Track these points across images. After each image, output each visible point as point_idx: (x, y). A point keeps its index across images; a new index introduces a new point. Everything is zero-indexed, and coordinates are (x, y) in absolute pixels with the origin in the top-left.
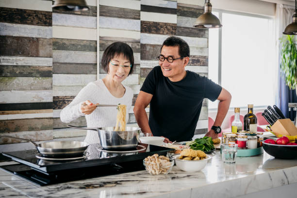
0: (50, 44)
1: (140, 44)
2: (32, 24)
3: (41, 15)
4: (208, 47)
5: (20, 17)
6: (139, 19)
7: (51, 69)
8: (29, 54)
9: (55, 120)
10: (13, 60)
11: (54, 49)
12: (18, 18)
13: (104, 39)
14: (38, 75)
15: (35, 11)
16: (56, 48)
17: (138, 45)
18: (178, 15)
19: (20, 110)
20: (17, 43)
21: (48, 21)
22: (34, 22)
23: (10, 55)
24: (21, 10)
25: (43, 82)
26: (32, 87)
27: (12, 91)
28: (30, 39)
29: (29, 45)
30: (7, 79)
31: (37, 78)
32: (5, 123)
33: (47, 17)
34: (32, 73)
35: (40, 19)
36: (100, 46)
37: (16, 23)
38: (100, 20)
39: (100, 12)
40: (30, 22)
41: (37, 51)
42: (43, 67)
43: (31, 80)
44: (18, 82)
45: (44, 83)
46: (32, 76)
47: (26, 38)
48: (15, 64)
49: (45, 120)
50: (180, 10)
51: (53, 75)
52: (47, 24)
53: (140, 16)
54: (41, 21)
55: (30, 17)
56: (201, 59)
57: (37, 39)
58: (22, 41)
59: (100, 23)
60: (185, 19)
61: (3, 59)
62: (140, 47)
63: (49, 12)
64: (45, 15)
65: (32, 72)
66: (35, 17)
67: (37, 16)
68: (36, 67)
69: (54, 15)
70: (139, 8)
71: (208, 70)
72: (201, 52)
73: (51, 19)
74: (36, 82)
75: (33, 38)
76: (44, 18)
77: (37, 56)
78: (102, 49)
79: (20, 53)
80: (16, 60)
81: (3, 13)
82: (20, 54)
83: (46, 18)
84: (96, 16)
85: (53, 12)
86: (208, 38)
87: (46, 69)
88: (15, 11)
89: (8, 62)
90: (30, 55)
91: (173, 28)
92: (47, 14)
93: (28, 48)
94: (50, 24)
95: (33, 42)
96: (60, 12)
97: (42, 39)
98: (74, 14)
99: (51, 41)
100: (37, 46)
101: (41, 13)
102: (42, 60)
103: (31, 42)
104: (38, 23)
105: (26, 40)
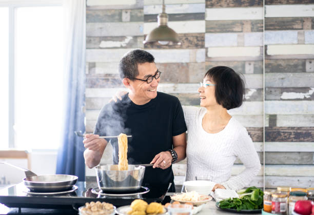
0: (202, 69)
2: (181, 48)
3: (192, 38)
8: (177, 80)
10: (160, 87)
13: (271, 58)
14: (188, 103)
15: (185, 35)
20: (165, 69)
21: (200, 43)
22: (184, 46)
28: (180, 65)
33: (199, 39)
35: (190, 42)
36: (266, 67)
37: (164, 48)
39: (266, 26)
40: (179, 46)
41: (187, 77)
42: (194, 94)
47: (174, 64)
52: (199, 47)
54: (191, 44)
57: (187, 64)
58: (169, 67)
63: (201, 34)
67: (187, 39)
68: (186, 94)
69: (208, 36)
73: (203, 41)
75: (182, 63)
76: (195, 40)
77: (187, 82)
78: (269, 71)
80: (164, 88)
83: (198, 40)
84: (262, 31)
85: (207, 32)
87: (196, 96)
90: (179, 82)
92: (198, 35)
93: (176, 74)
94: (202, 46)
95: (183, 67)
96: (216, 32)
97: (192, 64)
98: (233, 32)
99: (204, 66)
100: (187, 72)
101: (192, 35)
102: (192, 87)
103: (180, 67)
104: (188, 47)
105: (174, 66)
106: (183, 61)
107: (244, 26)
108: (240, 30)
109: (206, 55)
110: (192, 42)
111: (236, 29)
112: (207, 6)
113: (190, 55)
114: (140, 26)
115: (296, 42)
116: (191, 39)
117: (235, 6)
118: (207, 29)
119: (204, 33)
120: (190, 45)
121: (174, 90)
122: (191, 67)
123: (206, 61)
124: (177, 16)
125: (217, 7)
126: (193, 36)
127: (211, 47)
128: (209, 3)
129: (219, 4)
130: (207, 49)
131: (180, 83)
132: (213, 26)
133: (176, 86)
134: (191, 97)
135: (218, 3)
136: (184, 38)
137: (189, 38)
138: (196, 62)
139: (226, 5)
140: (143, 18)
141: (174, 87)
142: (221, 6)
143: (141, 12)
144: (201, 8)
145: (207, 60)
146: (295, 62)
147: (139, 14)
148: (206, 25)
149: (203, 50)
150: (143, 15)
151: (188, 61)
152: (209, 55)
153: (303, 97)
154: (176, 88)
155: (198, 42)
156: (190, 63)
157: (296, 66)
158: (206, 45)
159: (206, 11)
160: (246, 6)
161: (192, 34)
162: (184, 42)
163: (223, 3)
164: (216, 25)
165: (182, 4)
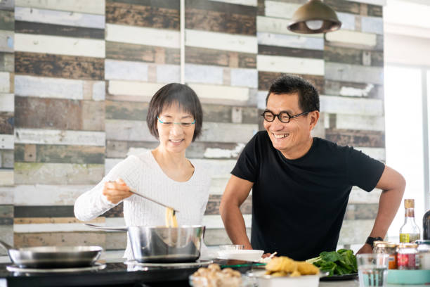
0: (101, 110)
1: (256, 110)
2: (71, 77)
4: (383, 115)
5: (51, 67)
6: (255, 67)
7: (102, 151)
8: (66, 126)
9: (109, 234)
10: (39, 135)
11: (109, 118)
12: (48, 68)
14: (81, 161)
15: (77, 58)
16: (111, 116)
17: (254, 111)
18: (326, 61)
19: (50, 216)
20: (47, 108)
21: (98, 72)
22: (74, 75)
23: (34, 126)
24: (54, 56)
25: (88, 172)
26: (71, 180)
27: (37, 185)
28: (68, 103)
29: (66, 112)
30: (28, 166)
31: (79, 166)
32: (24, 237)
33: (97, 66)
34: (70, 157)
35: (84, 70)
37: (45, 76)
38: (186, 70)
39: (186, 57)
40: (68, 74)
41: (80, 121)
42: (89, 147)
43: (69, 168)
44: (47, 170)
45: (91, 173)
46: (70, 162)
47: (61, 100)
48: (42, 142)
49: (92, 234)
50: (329, 52)
51: (107, 161)
52: (97, 78)
53: (255, 62)
54: (86, 72)
55: (68, 67)
56: (371, 137)
57: (80, 101)
58: (54, 105)
59: (186, 74)
60: (338, 66)
61: (24, 134)
62: (256, 115)
63: (100, 59)
64: (94, 64)
65: (70, 154)
66: (76, 67)
67: (79, 64)
68: (76, 147)
69: (109, 64)
70: (255, 50)
71: (385, 155)
72: (372, 124)
73: (103, 69)
74: (77, 172)
75: (73, 100)
76: (91, 68)
77: (80, 128)
79: (51, 124)
80: (45, 136)
81: (25, 60)
82: (50, 126)
83: (95, 68)
84: (179, 64)
85: (107, 57)
86: (383, 100)
87: (93, 150)
88: (43, 57)
89: (31, 139)
91: (318, 82)
92: (96, 61)
93: (64, 117)
94: (101, 78)
95: (73, 106)
96: (119, 59)
97: (87, 102)
98: (141, 61)
99: (103, 106)
100: (79, 113)
101: (87, 60)
102: (87, 137)
103: (70, 106)
104: (81, 77)
105: (61, 103)
106: (74, 98)
107: (157, 54)
108: (151, 60)
109: (107, 91)
110: (87, 69)
111: (146, 58)
112: (107, 21)
113: (83, 88)
114: (8, 38)
115: (221, 82)
116: (86, 65)
117: (144, 26)
118: (107, 53)
119: (104, 59)
120: (84, 74)
121: (61, 140)
122: (85, 107)
123: (106, 99)
124: (65, 30)
125: (121, 23)
126: (87, 62)
127: (114, 80)
128: (110, 16)
129: (124, 20)
130: (107, 82)
131: (70, 129)
132: (115, 50)
133: (63, 134)
134: (85, 151)
135: (122, 18)
136: (75, 63)
137: (82, 64)
138: (92, 100)
139: (133, 22)
140: (13, 26)
141: (59, 135)
142: (127, 23)
143: (9, 16)
144: (98, 22)
145: (108, 97)
146: (220, 109)
147: (7, 19)
148: (107, 48)
149: (102, 84)
150: (13, 20)
151: (81, 97)
152: (111, 91)
153: (229, 156)
154: (63, 136)
155: (95, 71)
156: (84, 100)
157: (221, 114)
158: (107, 77)
159: (106, 26)
160: (159, 28)
161: (87, 58)
162: (74, 69)
163: (129, 18)
164: (121, 49)
165: (72, 13)
